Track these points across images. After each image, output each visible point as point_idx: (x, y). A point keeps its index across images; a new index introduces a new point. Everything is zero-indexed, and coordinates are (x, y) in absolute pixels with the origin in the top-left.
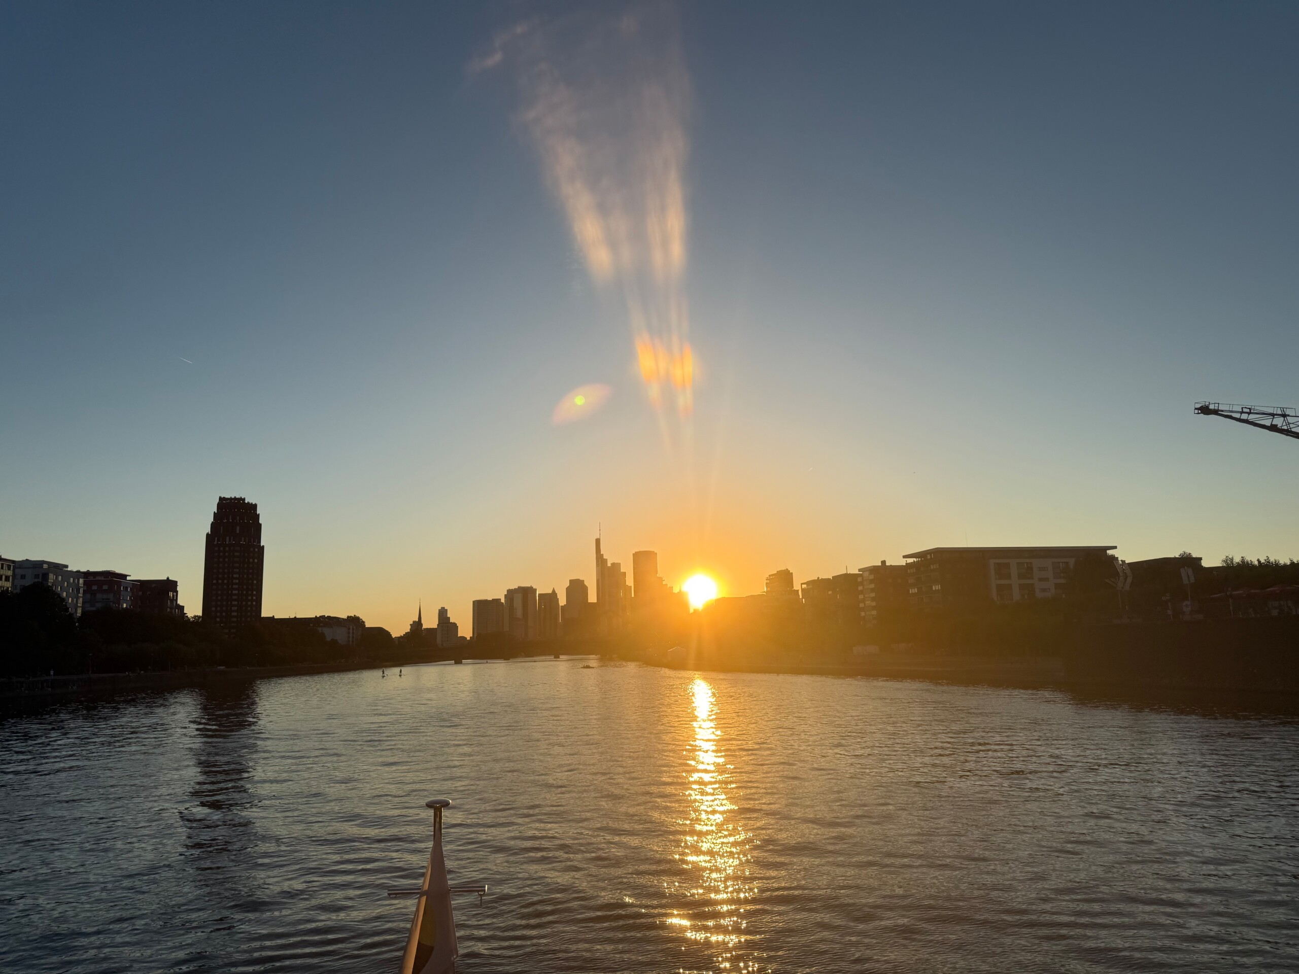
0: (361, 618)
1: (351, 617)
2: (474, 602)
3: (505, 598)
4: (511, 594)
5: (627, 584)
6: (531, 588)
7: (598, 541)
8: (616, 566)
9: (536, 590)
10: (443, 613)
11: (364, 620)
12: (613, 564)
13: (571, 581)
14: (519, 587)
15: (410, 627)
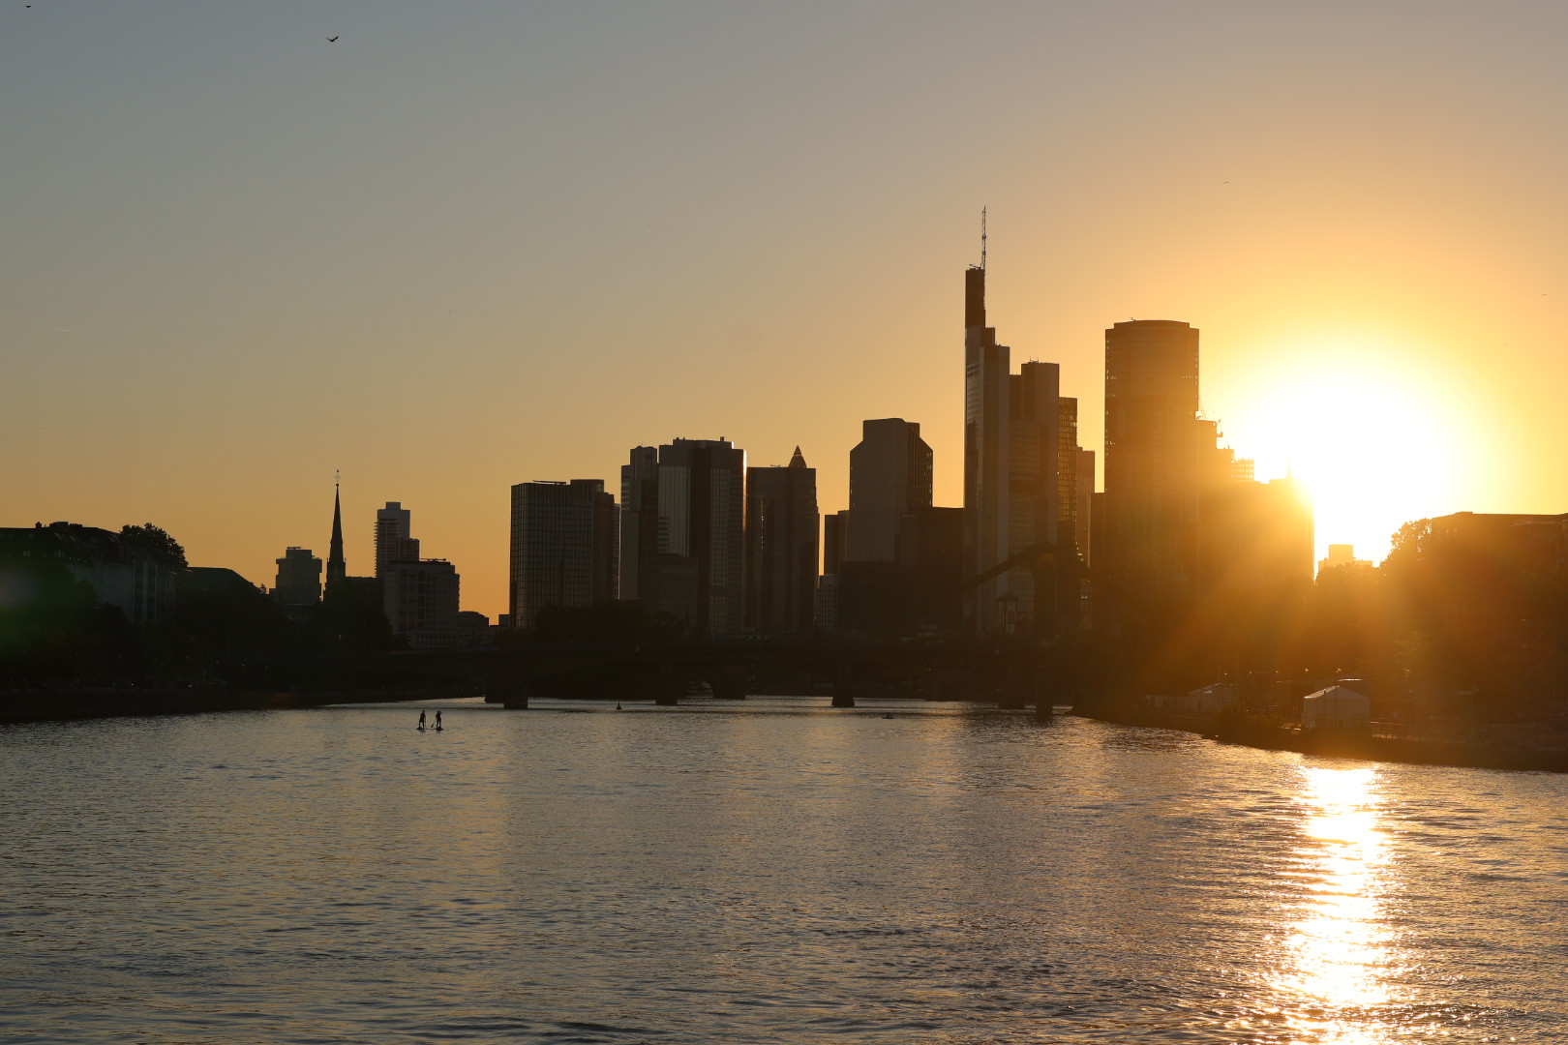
0: (170, 533)
1: (136, 529)
2: (516, 490)
3: (624, 478)
4: (643, 465)
5: (1080, 443)
6: (723, 446)
7: (975, 281)
8: (1043, 375)
9: (740, 453)
10: (393, 523)
11: (179, 542)
12: (1029, 368)
13: (870, 427)
14: (676, 442)
15: (275, 570)
